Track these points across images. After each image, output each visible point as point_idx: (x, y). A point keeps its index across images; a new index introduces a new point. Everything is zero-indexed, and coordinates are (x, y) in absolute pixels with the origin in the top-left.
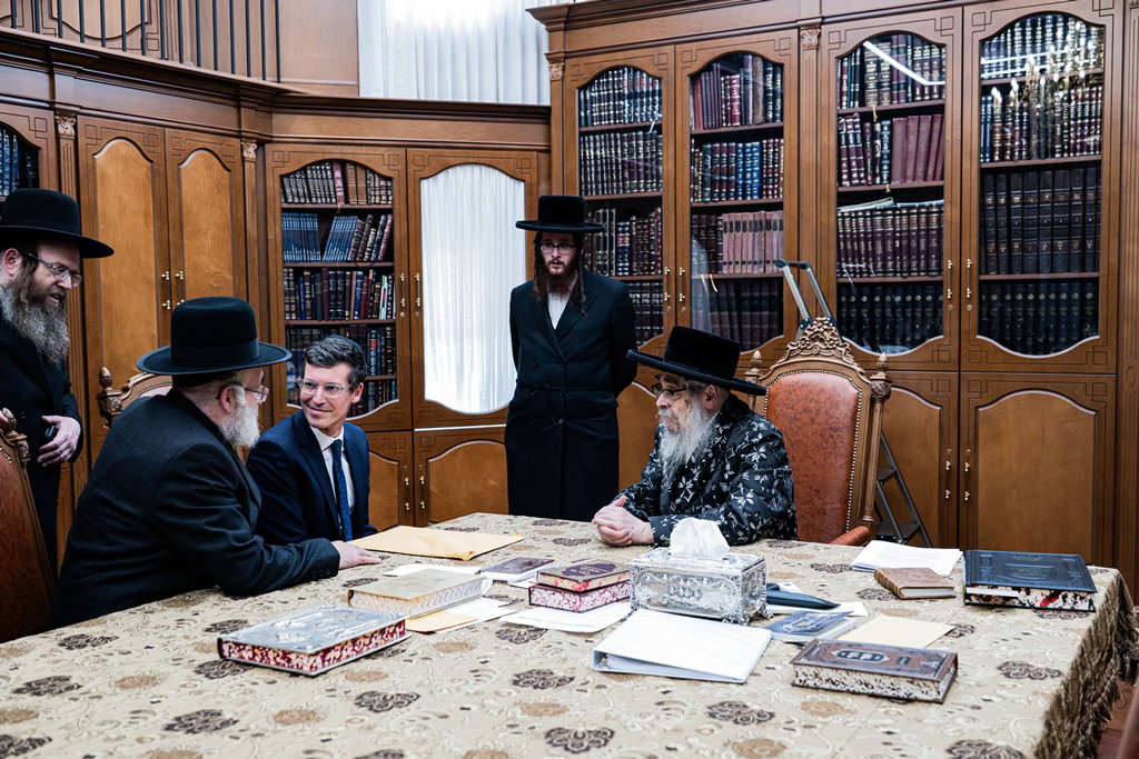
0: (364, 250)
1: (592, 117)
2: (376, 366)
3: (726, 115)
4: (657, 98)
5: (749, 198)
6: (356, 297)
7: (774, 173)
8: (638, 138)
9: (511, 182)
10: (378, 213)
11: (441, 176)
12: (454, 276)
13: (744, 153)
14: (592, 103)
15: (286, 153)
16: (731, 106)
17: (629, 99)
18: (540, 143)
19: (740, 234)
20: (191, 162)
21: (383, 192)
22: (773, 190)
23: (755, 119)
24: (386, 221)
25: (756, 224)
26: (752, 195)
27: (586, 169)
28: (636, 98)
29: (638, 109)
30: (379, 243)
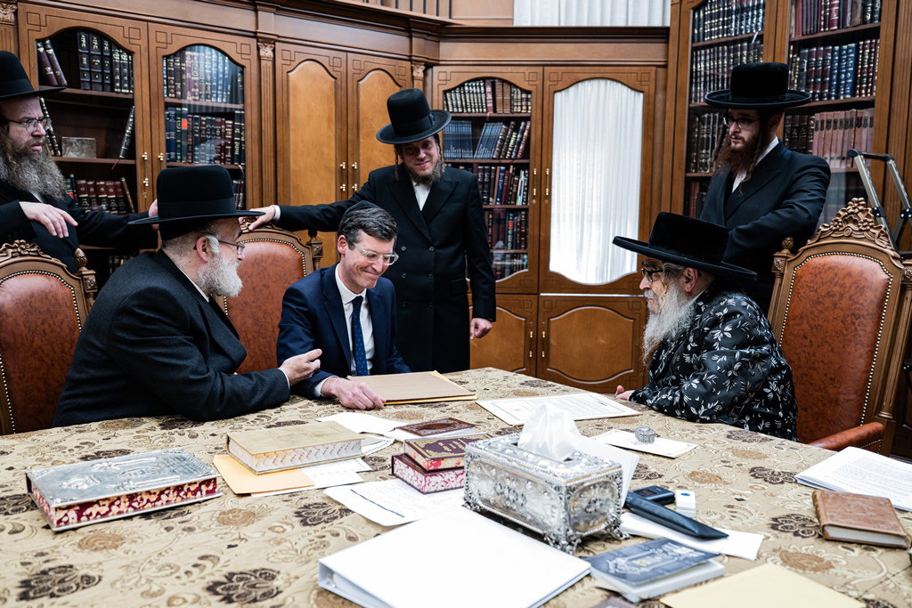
0: (507, 150)
1: (704, 33)
2: (512, 243)
3: (825, 21)
4: (761, 11)
5: (842, 98)
6: (498, 187)
7: (868, 73)
8: (742, 50)
9: (631, 93)
10: (518, 120)
11: (572, 90)
12: (579, 172)
13: (840, 55)
14: (704, 21)
15: (448, 74)
16: (830, 12)
17: (736, 14)
18: (660, 59)
19: (830, 131)
20: (368, 80)
21: (524, 103)
22: (867, 88)
23: (853, 21)
24: (525, 127)
25: (846, 122)
26: (845, 94)
27: (696, 80)
28: (742, 13)
29: (744, 22)
30: (519, 144)
